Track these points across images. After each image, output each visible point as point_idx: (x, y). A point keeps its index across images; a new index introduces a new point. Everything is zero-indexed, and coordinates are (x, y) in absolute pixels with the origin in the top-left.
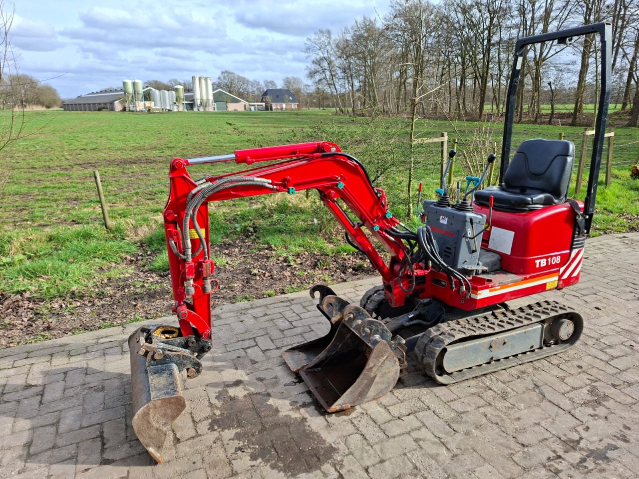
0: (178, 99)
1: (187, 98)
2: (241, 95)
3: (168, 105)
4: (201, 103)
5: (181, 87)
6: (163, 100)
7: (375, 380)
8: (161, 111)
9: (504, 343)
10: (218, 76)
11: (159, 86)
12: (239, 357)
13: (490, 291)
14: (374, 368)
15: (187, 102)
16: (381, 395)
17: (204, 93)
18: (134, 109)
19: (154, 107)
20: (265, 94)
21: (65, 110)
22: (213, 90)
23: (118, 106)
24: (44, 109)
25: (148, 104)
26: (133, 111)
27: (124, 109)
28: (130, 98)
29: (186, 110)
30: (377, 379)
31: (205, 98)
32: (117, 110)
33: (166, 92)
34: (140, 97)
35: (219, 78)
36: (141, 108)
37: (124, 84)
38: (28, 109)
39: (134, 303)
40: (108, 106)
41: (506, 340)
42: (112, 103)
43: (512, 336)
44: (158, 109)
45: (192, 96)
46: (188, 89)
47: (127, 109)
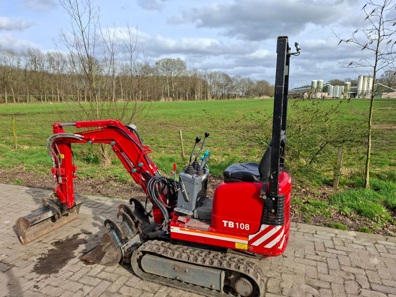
0: (346, 90)
1: (352, 90)
3: (338, 94)
4: (362, 93)
5: (349, 83)
6: (337, 92)
8: (331, 98)
10: (381, 74)
11: (335, 83)
15: (351, 93)
17: (366, 86)
18: (315, 97)
19: (327, 96)
23: (306, 96)
24: (269, 98)
25: (323, 94)
26: (314, 99)
27: (309, 98)
28: (314, 91)
29: (350, 98)
31: (365, 89)
33: (338, 86)
34: (321, 90)
35: (382, 76)
36: (318, 97)
37: (313, 83)
38: (262, 98)
40: (301, 96)
42: (303, 94)
44: (330, 97)
46: (355, 84)
47: (311, 97)
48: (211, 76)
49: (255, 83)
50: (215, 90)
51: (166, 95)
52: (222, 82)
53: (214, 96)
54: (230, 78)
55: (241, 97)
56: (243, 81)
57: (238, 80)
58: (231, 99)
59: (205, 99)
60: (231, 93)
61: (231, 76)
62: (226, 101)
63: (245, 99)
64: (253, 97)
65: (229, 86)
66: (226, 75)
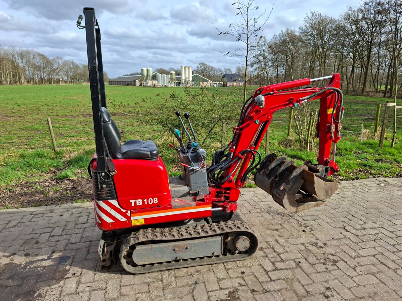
0: (172, 79)
1: (177, 79)
2: (210, 78)
3: (166, 83)
4: (185, 82)
5: (174, 72)
6: (164, 80)
8: (161, 86)
11: (162, 72)
15: (176, 81)
17: (187, 76)
19: (157, 84)
20: (224, 76)
21: (110, 84)
22: (193, 74)
23: (138, 83)
25: (154, 82)
26: (145, 86)
27: (141, 85)
28: (145, 78)
29: (176, 86)
31: (187, 79)
32: (137, 85)
33: (165, 75)
34: (151, 78)
35: (198, 67)
36: (150, 84)
37: (142, 70)
40: (133, 83)
42: (135, 81)
44: (160, 85)
45: (180, 78)
46: (178, 74)
48: (21, 55)
50: (31, 73)
52: (39, 64)
53: (31, 80)
55: (67, 82)
56: (66, 63)
57: (60, 62)
60: (53, 77)
64: (81, 83)
65: (49, 69)
66: (42, 55)
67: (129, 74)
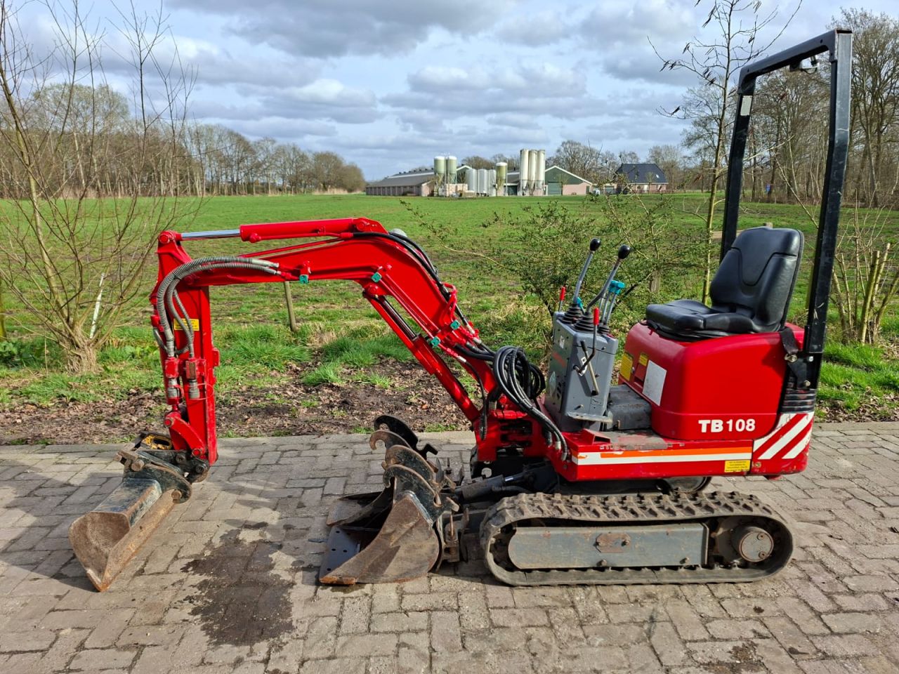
0: (499, 179)
1: (510, 179)
2: (585, 174)
3: (485, 188)
4: (528, 186)
5: (504, 165)
6: (482, 182)
7: (398, 554)
8: (475, 196)
9: (624, 544)
10: (556, 148)
11: (478, 164)
12: (290, 497)
13: (603, 456)
14: (393, 536)
15: (509, 184)
16: (407, 577)
17: (534, 172)
18: (443, 194)
19: (467, 191)
20: (620, 170)
21: (367, 194)
22: (547, 167)
23: (425, 190)
24: (346, 193)
25: (460, 187)
26: (442, 196)
27: (432, 194)
28: (441, 180)
29: (507, 195)
30: (401, 553)
31: (534, 179)
32: (423, 195)
33: (485, 171)
34: (453, 178)
35: (558, 151)
36: (451, 193)
37: (436, 161)
38: (329, 192)
39: (246, 417)
40: (415, 189)
41: (628, 539)
42: (419, 186)
43: (643, 536)
44: (472, 194)
45: (518, 176)
46: (514, 167)
47: (436, 193)
48: (198, 136)
49: (310, 157)
50: (214, 173)
51: (75, 182)
52: (230, 152)
53: (213, 187)
54: (248, 143)
55: (280, 190)
56: (281, 151)
57: (270, 148)
58: (258, 195)
59: (189, 193)
60: (255, 179)
61: (252, 139)
62: (245, 198)
63: (291, 195)
64: (310, 191)
65: (248, 163)
66: (237, 135)
67: (407, 172)
